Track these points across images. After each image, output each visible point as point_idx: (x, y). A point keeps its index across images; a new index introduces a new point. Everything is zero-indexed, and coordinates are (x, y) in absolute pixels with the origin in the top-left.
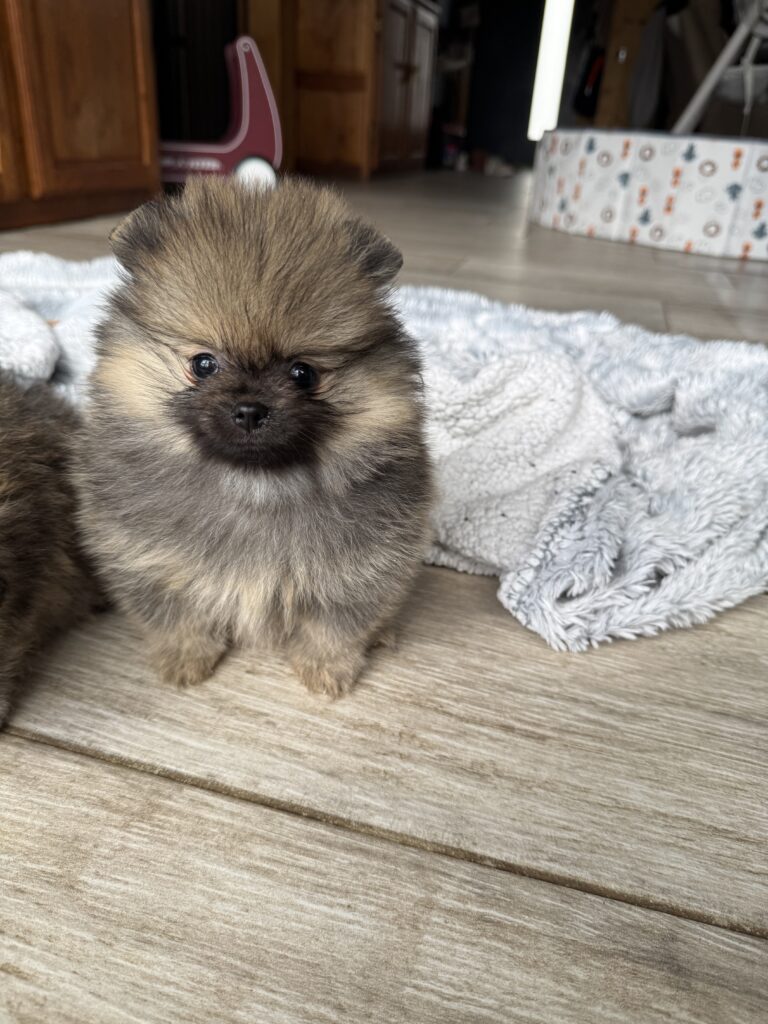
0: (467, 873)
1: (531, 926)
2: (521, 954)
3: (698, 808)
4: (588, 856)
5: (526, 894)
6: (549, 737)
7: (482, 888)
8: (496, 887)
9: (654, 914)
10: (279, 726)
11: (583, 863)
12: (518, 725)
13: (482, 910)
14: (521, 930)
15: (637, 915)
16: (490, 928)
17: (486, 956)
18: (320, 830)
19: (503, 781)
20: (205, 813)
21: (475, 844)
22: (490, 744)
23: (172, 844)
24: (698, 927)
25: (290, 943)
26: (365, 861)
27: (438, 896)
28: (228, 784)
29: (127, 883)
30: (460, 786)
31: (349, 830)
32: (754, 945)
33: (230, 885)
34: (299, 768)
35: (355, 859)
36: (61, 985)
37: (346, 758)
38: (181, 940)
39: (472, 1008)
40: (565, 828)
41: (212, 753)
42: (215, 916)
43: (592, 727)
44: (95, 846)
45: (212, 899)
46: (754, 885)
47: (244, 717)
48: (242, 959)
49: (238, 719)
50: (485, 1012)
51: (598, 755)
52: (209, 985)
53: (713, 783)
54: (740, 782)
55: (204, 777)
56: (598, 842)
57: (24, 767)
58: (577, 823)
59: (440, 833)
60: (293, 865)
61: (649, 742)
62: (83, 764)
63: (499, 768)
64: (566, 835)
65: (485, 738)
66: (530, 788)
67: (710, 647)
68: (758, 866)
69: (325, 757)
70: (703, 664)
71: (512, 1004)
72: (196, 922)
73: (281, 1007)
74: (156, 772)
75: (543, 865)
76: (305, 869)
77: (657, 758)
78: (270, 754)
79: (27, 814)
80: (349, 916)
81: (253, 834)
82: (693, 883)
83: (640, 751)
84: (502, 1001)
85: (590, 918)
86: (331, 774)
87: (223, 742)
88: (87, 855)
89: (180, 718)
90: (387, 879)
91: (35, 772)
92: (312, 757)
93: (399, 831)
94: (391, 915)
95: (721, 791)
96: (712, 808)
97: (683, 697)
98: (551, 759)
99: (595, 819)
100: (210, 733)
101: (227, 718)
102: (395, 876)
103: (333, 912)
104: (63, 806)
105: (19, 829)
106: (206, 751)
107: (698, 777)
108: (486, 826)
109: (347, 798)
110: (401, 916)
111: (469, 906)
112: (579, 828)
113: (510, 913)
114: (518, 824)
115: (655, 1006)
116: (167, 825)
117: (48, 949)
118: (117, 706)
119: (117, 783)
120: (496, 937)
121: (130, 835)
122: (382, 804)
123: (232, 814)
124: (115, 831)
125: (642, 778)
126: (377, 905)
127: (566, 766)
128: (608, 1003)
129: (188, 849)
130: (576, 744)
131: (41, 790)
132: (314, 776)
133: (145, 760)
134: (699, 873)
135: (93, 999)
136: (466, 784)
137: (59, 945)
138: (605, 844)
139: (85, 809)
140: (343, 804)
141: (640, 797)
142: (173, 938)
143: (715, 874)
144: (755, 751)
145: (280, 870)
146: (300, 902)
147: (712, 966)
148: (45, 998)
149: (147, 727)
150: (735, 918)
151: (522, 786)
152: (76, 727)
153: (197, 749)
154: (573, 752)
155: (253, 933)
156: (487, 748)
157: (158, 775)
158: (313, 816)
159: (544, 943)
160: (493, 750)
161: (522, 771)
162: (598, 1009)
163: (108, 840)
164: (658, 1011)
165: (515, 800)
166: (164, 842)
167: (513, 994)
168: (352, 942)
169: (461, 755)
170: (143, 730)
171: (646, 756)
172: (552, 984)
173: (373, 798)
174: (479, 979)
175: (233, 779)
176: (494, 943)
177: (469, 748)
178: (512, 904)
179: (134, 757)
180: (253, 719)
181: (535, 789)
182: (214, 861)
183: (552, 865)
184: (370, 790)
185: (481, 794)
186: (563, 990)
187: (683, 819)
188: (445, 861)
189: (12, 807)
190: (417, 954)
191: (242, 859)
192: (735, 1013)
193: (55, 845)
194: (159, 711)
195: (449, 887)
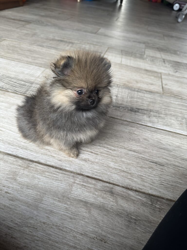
0: (81, 178)
1: (90, 186)
2: (88, 190)
3: (122, 167)
4: (102, 175)
5: (90, 181)
6: (99, 154)
7: (83, 180)
8: (86, 180)
9: (110, 185)
10: (51, 152)
11: (100, 176)
12: (93, 152)
13: (83, 184)
14: (89, 187)
15: (108, 185)
16: (84, 186)
17: (83, 191)
18: (57, 170)
19: (89, 162)
20: (38, 168)
21: (83, 173)
22: (88, 155)
23: (32, 173)
24: (117, 187)
25: (51, 188)
26: (65, 175)
27: (76, 181)
28: (41, 162)
29: (25, 179)
30: (82, 163)
31: (63, 170)
32: (125, 190)
33: (42, 179)
34: (54, 159)
35: (63, 175)
36: (15, 195)
37: (62, 158)
38: (34, 188)
39: (79, 198)
40: (99, 170)
41: (39, 157)
42: (39, 185)
43: (106, 152)
44: (19, 173)
45: (39, 182)
46: (128, 180)
47: (44, 150)
48: (44, 191)
49: (43, 150)
50: (81, 199)
51: (107, 157)
52: (39, 195)
53: (125, 163)
54: (130, 163)
55: (37, 161)
56: (104, 172)
57: (5, 159)
58: (101, 169)
59: (77, 171)
60: (52, 176)
61: (116, 155)
62: (15, 159)
63: (89, 159)
64: (99, 171)
65: (87, 154)
66: (94, 163)
67: (131, 137)
68: (129, 177)
69: (59, 157)
70: (129, 140)
71: (86, 198)
72: (36, 185)
73: (50, 198)
74: (29, 160)
75: (94, 176)
76: (54, 177)
77: (117, 158)
78: (49, 157)
79: (6, 167)
80: (61, 184)
81: (46, 171)
82: (118, 180)
83: (114, 157)
84: (84, 197)
85: (100, 185)
86: (60, 161)
87: (41, 154)
88: (17, 175)
89: (33, 150)
90: (68, 178)
91: (7, 160)
92: (57, 157)
93: (71, 170)
94: (68, 184)
95: (126, 164)
96: (124, 167)
97: (124, 147)
98: (98, 158)
99: (104, 169)
100: (38, 153)
101: (41, 150)
102: (69, 178)
103: (58, 184)
104: (12, 166)
105: (5, 170)
106: (38, 156)
107: (123, 162)
108: (85, 170)
109: (62, 165)
110: (70, 184)
111: (81, 183)
112: (101, 170)
113: (87, 184)
114: (91, 169)
115: (107, 198)
116: (31, 169)
117: (12, 189)
118: (21, 147)
119: (22, 162)
120: (85, 188)
121: (24, 171)
122: (68, 166)
123: (42, 168)
124: (22, 170)
125: (113, 162)
126: (66, 183)
127: (101, 159)
128: (100, 198)
129: (34, 173)
130: (103, 155)
131: (8, 163)
132: (57, 161)
133: (27, 158)
134: (119, 178)
135: (20, 197)
136: (83, 162)
137: (14, 189)
138: (105, 173)
139: (16, 167)
140: (61, 166)
141: (112, 165)
142: (33, 188)
143: (122, 178)
144: (134, 158)
145: (50, 177)
146: (53, 182)
147: (118, 193)
148: (13, 197)
149: (27, 152)
150: (123, 185)
151: (93, 163)
152: (14, 152)
153: (36, 156)
154: (102, 157)
155: (46, 187)
156: (87, 156)
157: (29, 161)
158: (56, 168)
159: (92, 189)
160: (88, 156)
161: (93, 160)
162: (99, 199)
163: (21, 172)
164: (108, 199)
165: (91, 165)
166: (30, 172)
167: (86, 196)
168: (62, 188)
169: (83, 157)
170: (26, 152)
171: (115, 158)
172: (92, 195)
173: (67, 165)
174: (81, 194)
175: (42, 161)
176: (84, 189)
177: (85, 156)
178: (88, 182)
179: (25, 157)
180: (46, 150)
181: (95, 163)
182: (39, 176)
183: (95, 176)
184: (67, 163)
185: (85, 164)
186: (94, 196)
187: (119, 169)
188: (78, 175)
189: (3, 166)
190: (72, 190)
191: (44, 175)
192: (119, 199)
193: (12, 173)
194: (29, 148)
195: (78, 180)
